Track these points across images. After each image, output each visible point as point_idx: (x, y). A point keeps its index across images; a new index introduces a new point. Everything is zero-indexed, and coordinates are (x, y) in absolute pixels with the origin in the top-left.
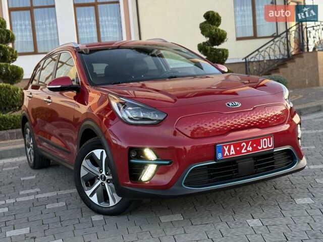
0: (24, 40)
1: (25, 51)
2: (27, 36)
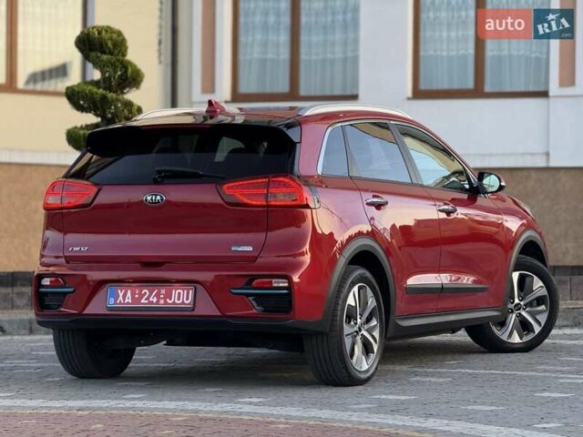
0: (270, 56)
1: (268, 90)
2: (277, 45)
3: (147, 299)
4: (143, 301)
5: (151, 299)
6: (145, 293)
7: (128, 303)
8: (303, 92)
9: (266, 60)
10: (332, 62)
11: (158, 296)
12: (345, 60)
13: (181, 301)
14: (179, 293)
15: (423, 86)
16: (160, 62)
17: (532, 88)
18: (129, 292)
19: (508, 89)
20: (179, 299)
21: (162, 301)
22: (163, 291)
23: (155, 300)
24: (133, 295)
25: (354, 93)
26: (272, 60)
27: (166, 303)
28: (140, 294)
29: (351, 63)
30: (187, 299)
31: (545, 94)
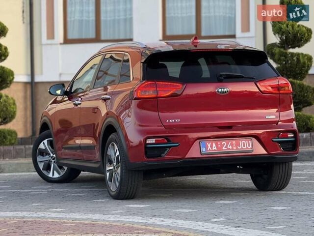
3: (226, 147)
4: (224, 148)
5: (228, 147)
6: (224, 144)
7: (215, 150)
8: (103, 37)
9: (82, 20)
10: (119, 20)
11: (232, 145)
12: (125, 20)
13: (246, 147)
14: (244, 143)
15: (168, 33)
16: (24, 23)
17: (227, 33)
18: (214, 143)
19: (215, 34)
20: (244, 146)
21: (235, 148)
22: (234, 142)
23: (231, 147)
24: (217, 145)
25: (131, 38)
26: (86, 20)
27: (237, 148)
28: (221, 144)
29: (129, 21)
30: (249, 146)
31: (234, 36)
